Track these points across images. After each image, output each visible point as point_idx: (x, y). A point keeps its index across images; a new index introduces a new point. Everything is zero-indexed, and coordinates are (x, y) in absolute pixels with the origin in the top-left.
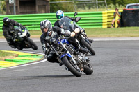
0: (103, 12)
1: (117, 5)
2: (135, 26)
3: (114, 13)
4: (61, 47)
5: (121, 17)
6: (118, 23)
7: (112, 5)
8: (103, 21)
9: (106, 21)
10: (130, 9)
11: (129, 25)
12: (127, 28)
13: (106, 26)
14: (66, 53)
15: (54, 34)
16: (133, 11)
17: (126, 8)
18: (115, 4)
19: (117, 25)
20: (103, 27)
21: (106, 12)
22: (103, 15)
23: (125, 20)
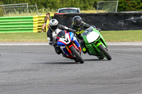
3: (45, 17)
8: (34, 26)
9: (37, 25)
10: (61, 13)
13: (36, 31)
16: (65, 15)
17: (58, 13)
20: (34, 31)
21: (37, 16)
22: (34, 20)
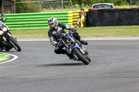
0: (68, 12)
1: (83, 5)
2: (101, 26)
3: (80, 13)
4: (70, 40)
5: (86, 17)
6: (83, 23)
7: (77, 5)
8: (69, 21)
9: (72, 21)
10: (95, 9)
11: (94, 25)
12: (93, 28)
14: (75, 45)
15: (60, 29)
16: (99, 10)
17: (92, 8)
18: (80, 4)
19: (82, 25)
21: (72, 12)
22: (68, 15)
23: (91, 20)
